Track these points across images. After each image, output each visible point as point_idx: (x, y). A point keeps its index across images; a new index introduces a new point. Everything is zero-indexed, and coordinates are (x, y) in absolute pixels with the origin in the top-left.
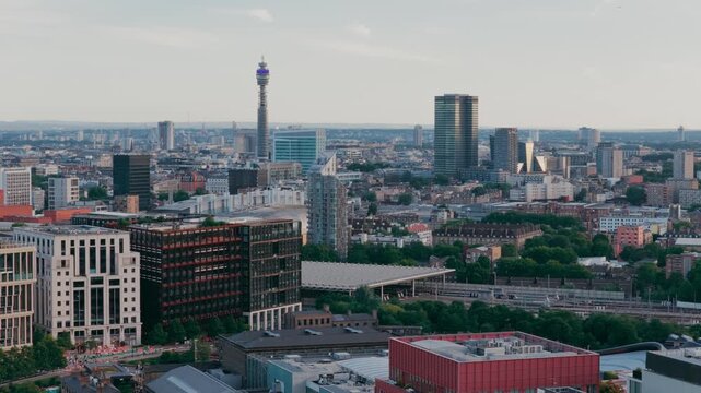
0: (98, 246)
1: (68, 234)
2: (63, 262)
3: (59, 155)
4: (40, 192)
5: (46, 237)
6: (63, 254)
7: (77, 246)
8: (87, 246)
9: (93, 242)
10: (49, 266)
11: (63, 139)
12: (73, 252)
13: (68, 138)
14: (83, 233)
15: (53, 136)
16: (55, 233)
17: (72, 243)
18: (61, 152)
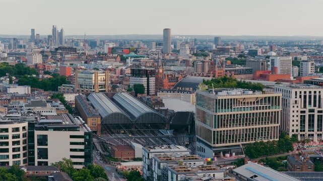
0: (313, 94)
1: (299, 88)
2: (296, 101)
3: (310, 52)
4: (296, 68)
5: (289, 89)
6: (296, 98)
7: (303, 94)
8: (308, 94)
9: (310, 92)
10: (289, 103)
11: (314, 44)
12: (300, 97)
13: (317, 44)
14: (306, 88)
15: (310, 43)
16: (293, 87)
17: (300, 92)
18: (311, 50)
